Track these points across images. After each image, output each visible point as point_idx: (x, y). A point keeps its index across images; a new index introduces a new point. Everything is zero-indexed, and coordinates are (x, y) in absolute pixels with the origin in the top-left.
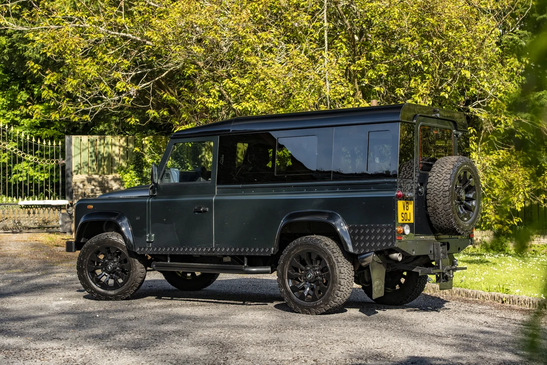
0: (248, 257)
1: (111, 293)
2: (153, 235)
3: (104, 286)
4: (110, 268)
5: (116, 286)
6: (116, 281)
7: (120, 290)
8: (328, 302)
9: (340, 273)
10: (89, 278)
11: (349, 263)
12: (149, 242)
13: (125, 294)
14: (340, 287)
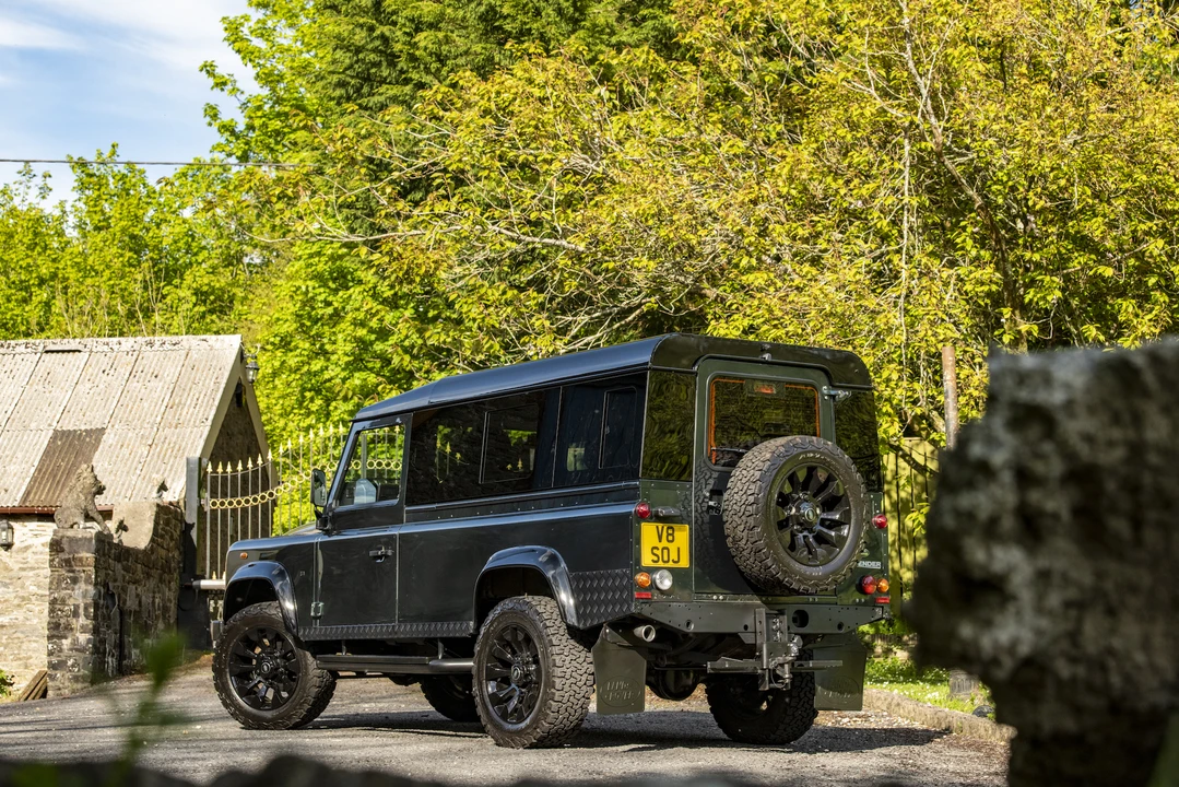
0: (444, 640)
1: (268, 714)
2: (321, 604)
3: (259, 702)
4: (265, 667)
5: (277, 702)
6: (277, 692)
7: (282, 709)
8: (538, 723)
9: (555, 665)
10: (232, 687)
11: (581, 648)
12: (316, 618)
13: (290, 718)
14: (554, 694)
